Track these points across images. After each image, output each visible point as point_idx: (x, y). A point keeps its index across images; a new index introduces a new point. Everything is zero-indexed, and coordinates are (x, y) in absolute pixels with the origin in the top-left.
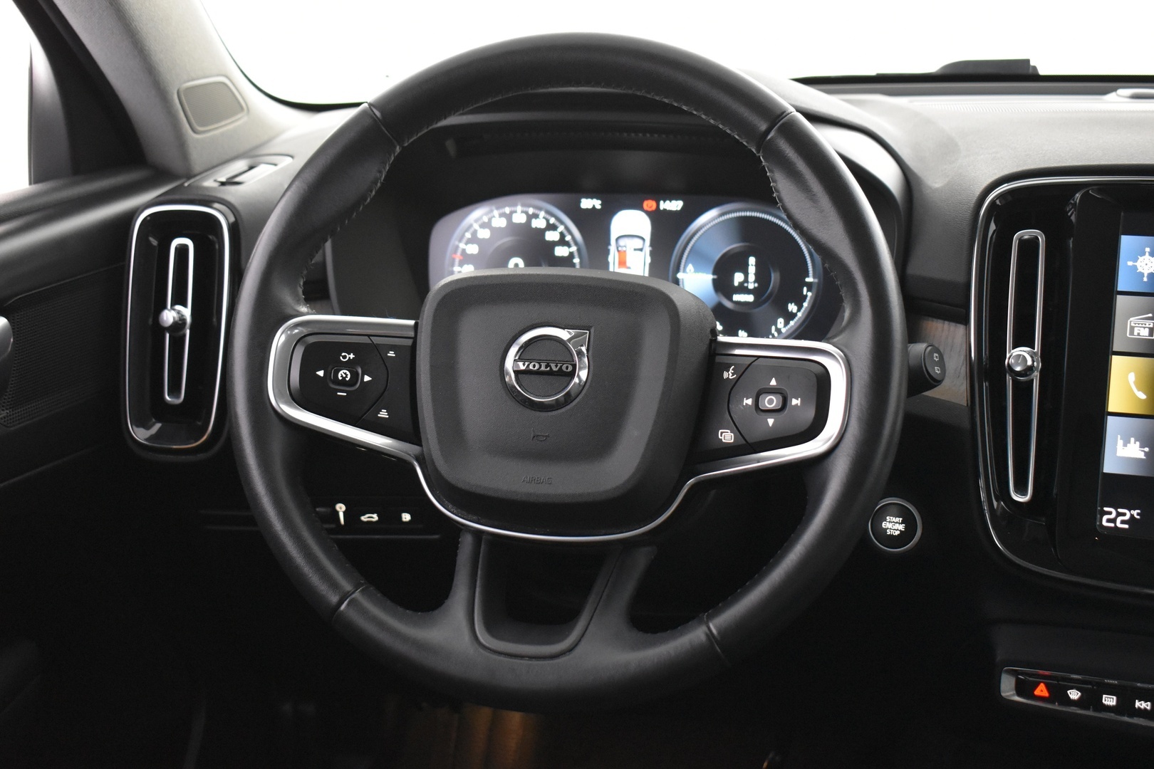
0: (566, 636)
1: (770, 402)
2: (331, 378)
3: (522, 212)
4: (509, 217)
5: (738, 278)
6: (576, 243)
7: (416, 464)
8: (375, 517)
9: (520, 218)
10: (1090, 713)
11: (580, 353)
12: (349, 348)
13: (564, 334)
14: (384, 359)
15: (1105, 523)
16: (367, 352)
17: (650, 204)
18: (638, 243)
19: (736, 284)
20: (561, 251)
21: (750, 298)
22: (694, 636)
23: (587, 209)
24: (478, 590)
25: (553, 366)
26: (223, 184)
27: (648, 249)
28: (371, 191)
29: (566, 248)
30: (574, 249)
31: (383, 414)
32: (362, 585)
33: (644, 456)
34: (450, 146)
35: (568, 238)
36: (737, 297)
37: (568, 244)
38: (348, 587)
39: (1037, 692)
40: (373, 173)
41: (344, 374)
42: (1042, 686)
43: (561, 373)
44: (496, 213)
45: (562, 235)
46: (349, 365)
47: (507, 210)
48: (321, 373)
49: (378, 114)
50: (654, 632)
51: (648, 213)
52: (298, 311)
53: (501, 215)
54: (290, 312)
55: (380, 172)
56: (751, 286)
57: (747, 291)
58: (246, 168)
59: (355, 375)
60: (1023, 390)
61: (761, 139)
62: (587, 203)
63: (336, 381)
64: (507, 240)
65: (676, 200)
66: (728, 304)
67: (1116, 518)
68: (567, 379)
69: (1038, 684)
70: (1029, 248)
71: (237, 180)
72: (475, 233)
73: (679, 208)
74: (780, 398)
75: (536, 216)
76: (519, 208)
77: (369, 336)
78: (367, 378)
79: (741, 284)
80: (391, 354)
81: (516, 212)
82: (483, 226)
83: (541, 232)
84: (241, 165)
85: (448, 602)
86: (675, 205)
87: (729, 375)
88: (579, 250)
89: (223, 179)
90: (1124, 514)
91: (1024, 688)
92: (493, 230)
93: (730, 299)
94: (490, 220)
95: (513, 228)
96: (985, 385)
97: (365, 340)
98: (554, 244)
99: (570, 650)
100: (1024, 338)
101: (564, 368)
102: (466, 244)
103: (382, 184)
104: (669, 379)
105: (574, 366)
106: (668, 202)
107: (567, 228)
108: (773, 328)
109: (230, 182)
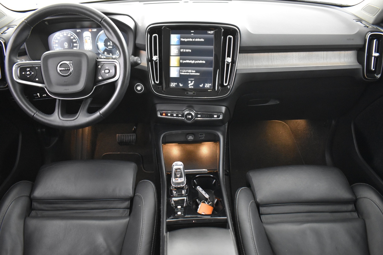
0: (76, 116)
1: (107, 71)
2: (26, 74)
3: (66, 33)
4: (63, 34)
5: (109, 43)
6: (77, 39)
7: (45, 88)
8: (46, 95)
9: (65, 34)
10: (172, 117)
11: (71, 66)
12: (28, 67)
13: (68, 62)
14: (36, 69)
15: (171, 86)
16: (32, 68)
17: (90, 30)
18: (89, 38)
19: (108, 45)
20: (74, 40)
21: (111, 47)
22: (97, 114)
23: (78, 32)
24: (60, 109)
25: (66, 68)
26: (2, 33)
27: (91, 39)
28: (28, 37)
29: (75, 40)
30: (77, 40)
31: (37, 79)
32: (38, 111)
33: (85, 84)
34: (46, 23)
35: (75, 38)
36: (109, 47)
37: (75, 39)
38: (35, 112)
39: (163, 115)
40: (27, 33)
41: (28, 73)
42: (164, 114)
43: (68, 70)
44: (60, 34)
45: (74, 37)
46: (29, 71)
47: (62, 33)
48: (23, 73)
49: (26, 21)
50: (91, 113)
51: (90, 32)
52: (17, 61)
53: (61, 34)
54: (16, 62)
55: (29, 33)
56: (111, 45)
57: (110, 46)
58: (7, 29)
59: (30, 73)
60: (156, 63)
61: (100, 22)
62: (78, 31)
63: (27, 74)
64: (63, 39)
65: (95, 29)
66: (107, 49)
67: (173, 85)
68: (69, 71)
69: (163, 113)
70: (155, 37)
71: (5, 32)
72: (57, 38)
73: (96, 31)
74: (108, 70)
75: (68, 34)
76: (65, 33)
77: (32, 65)
78: (33, 73)
79: (109, 45)
80: (37, 68)
81: (64, 33)
82: (58, 36)
83: (70, 37)
84: (6, 28)
85: (54, 112)
86: (95, 30)
87: (99, 67)
88: (78, 40)
89: (2, 32)
90: (174, 84)
91: (161, 114)
92: (60, 37)
93: (108, 48)
94: (59, 35)
95: (64, 37)
96: (150, 63)
97: (31, 66)
98: (73, 39)
99: (77, 118)
100: (155, 54)
101: (68, 69)
102: (55, 40)
103: (30, 35)
104: (88, 69)
105: (70, 68)
106: (93, 30)
107: (75, 36)
108: (116, 53)
109: (4, 33)
